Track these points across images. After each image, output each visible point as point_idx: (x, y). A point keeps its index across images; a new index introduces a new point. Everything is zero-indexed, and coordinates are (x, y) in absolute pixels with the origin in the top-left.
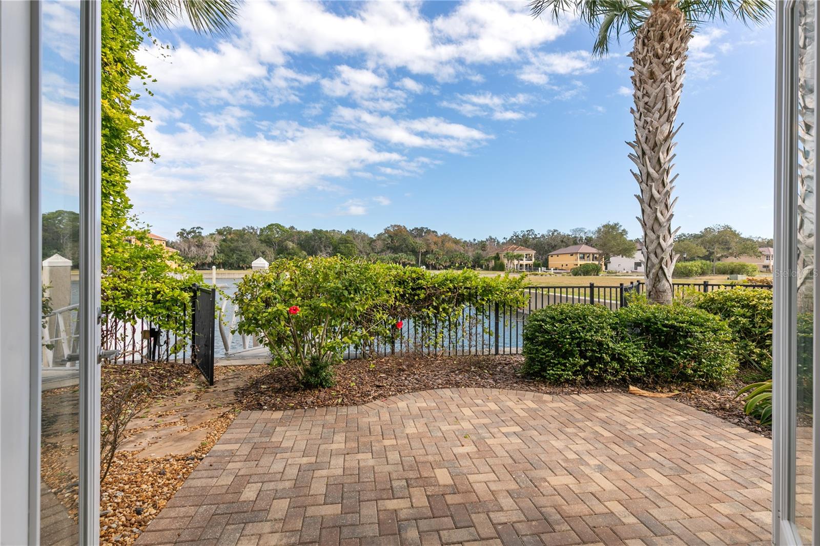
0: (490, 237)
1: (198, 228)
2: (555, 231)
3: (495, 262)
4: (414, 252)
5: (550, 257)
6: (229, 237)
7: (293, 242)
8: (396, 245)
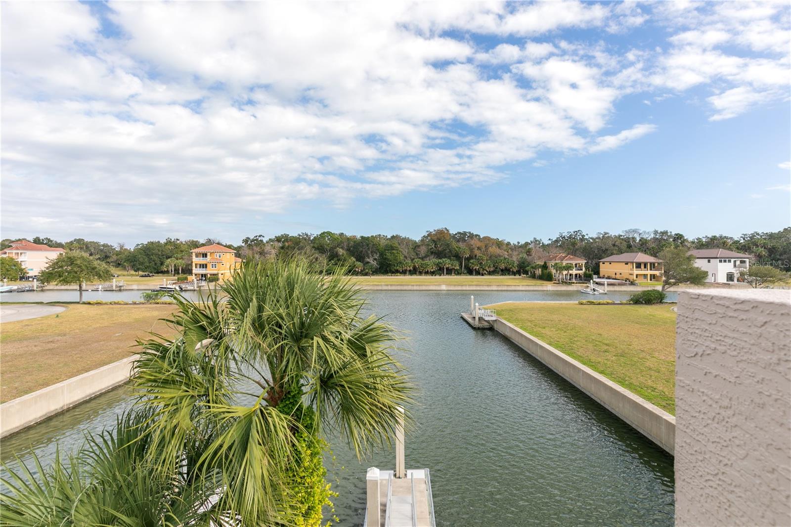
0: (535, 238)
1: (260, 236)
2: (606, 233)
3: (542, 271)
4: (458, 257)
5: (601, 264)
6: (287, 244)
7: (342, 248)
8: (440, 249)
